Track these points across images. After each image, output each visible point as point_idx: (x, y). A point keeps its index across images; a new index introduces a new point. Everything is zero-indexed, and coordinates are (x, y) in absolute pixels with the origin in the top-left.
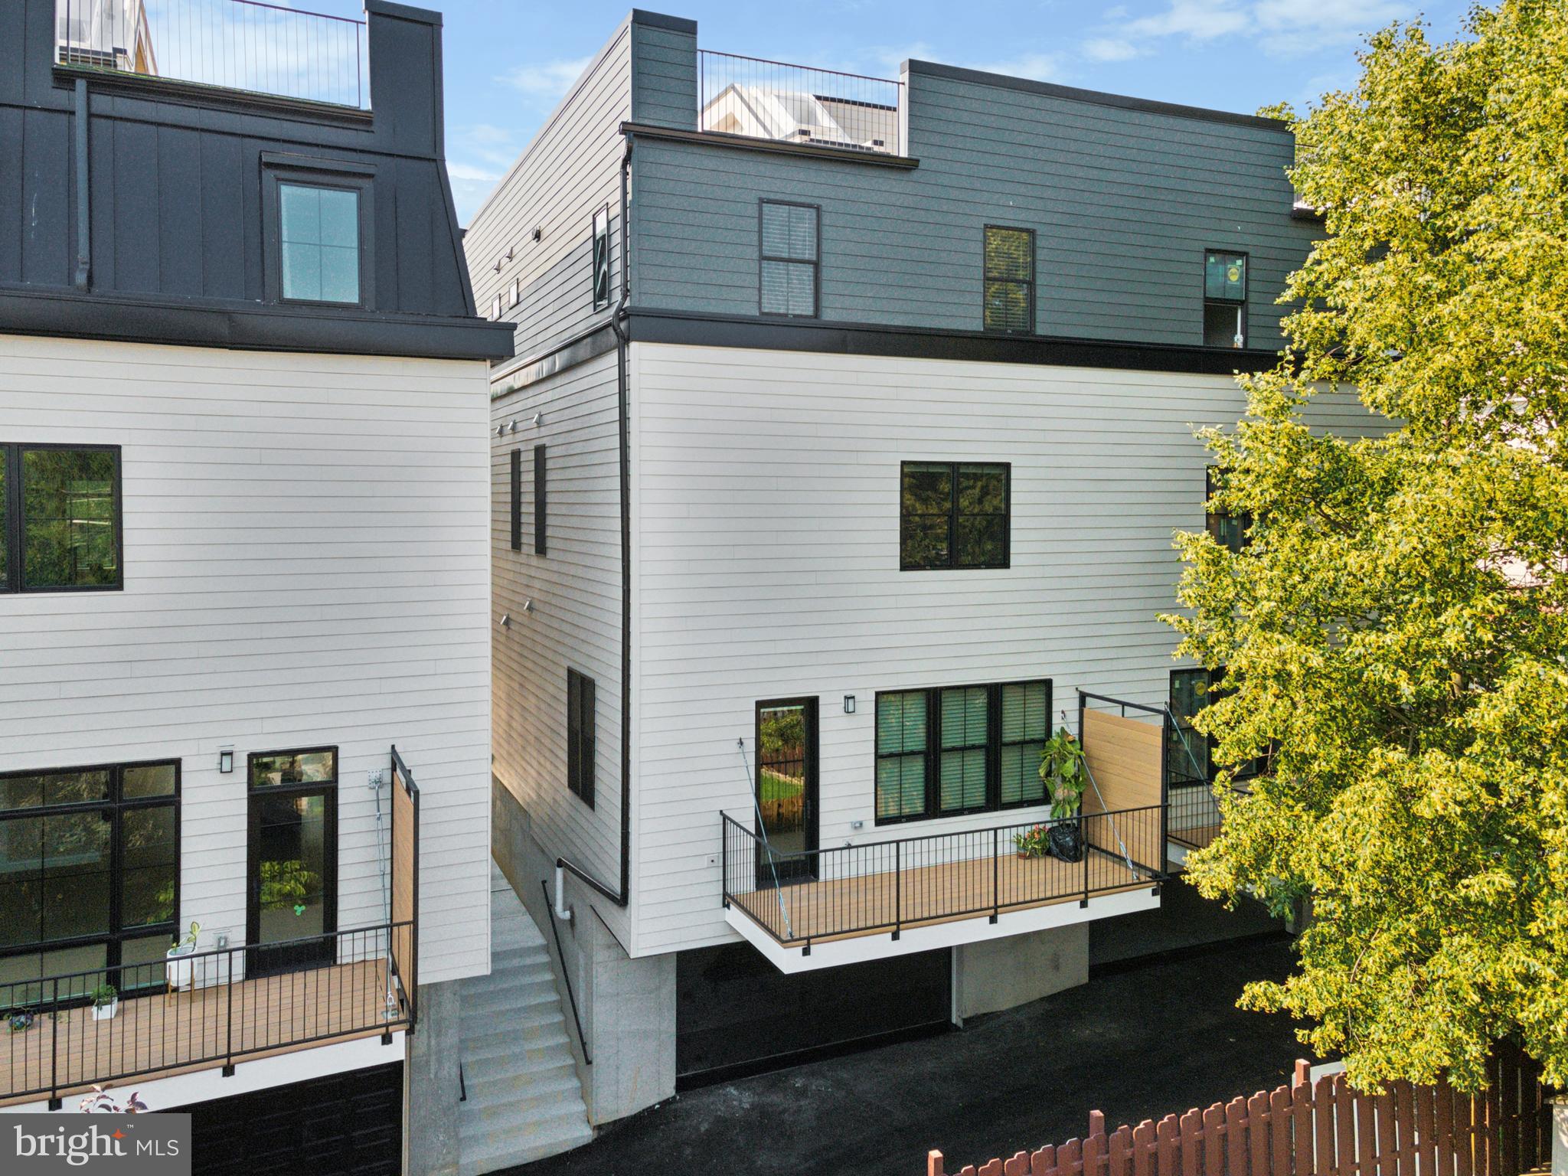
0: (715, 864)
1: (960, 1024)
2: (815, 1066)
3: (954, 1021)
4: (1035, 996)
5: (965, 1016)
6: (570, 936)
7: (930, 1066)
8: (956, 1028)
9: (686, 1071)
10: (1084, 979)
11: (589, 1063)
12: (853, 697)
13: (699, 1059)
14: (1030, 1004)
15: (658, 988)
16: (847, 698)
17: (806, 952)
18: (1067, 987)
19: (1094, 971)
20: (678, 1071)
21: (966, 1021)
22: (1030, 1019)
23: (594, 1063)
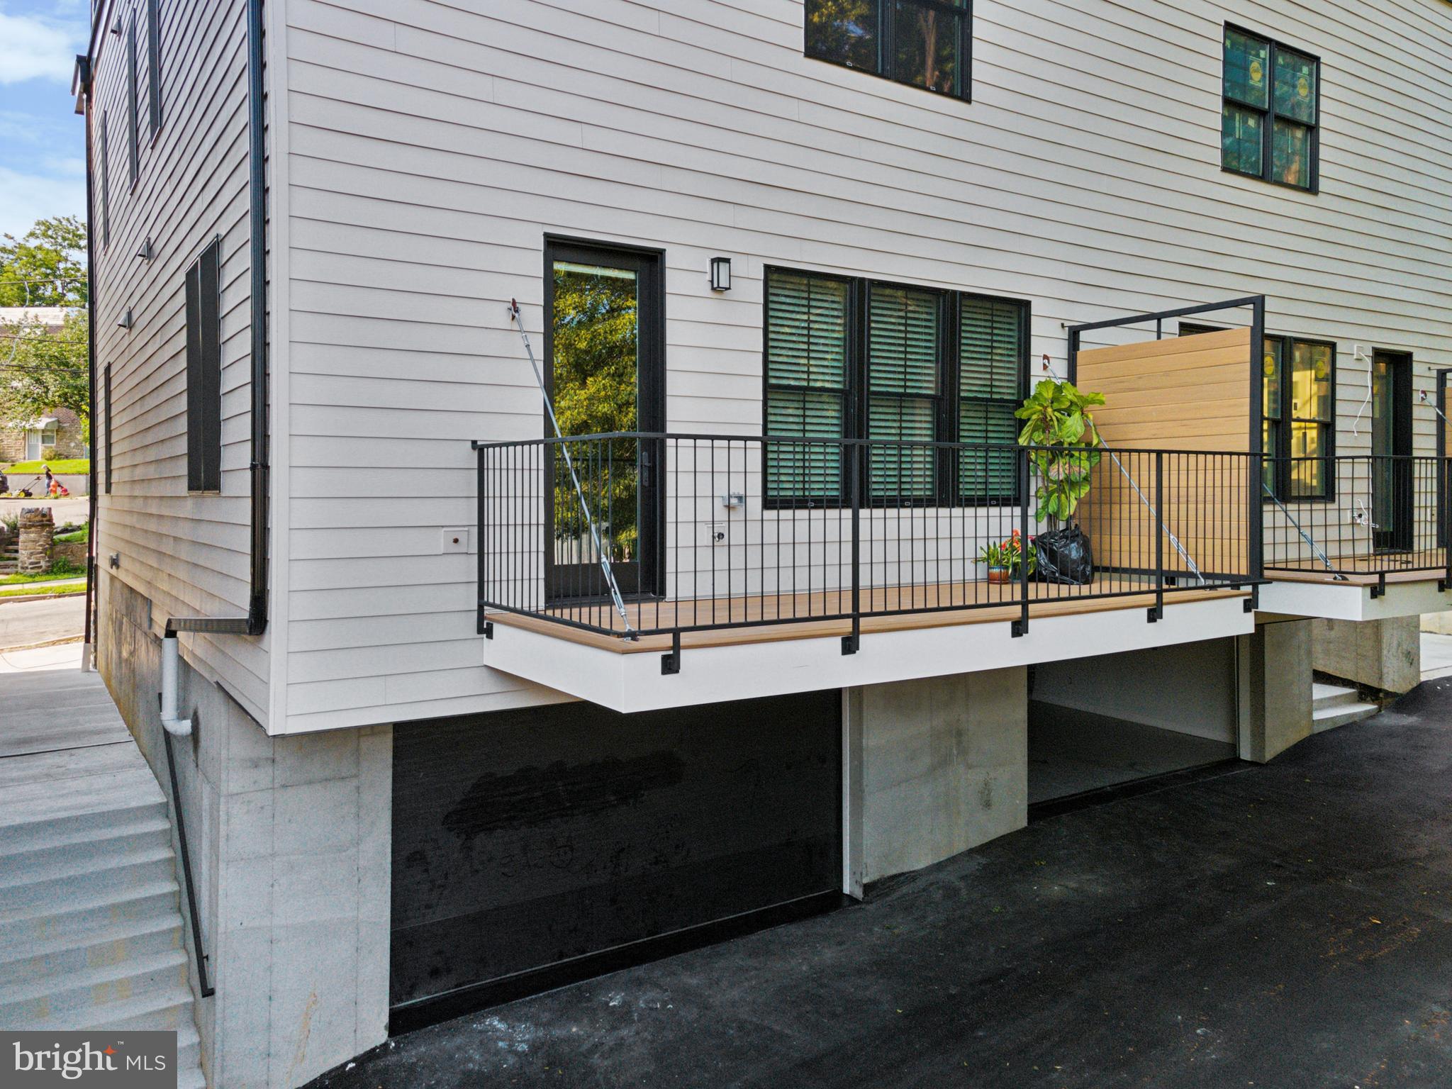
0: (461, 548)
1: (859, 893)
2: (639, 971)
3: (847, 889)
4: (961, 847)
5: (865, 881)
6: (192, 765)
7: (829, 955)
8: (852, 899)
9: (410, 995)
10: (1022, 822)
11: (208, 992)
12: (727, 261)
13: (435, 973)
14: (953, 860)
15: (357, 842)
16: (717, 261)
17: (670, 665)
18: (1002, 834)
19: (1036, 811)
20: (395, 996)
21: (867, 888)
22: (963, 878)
23: (219, 993)
